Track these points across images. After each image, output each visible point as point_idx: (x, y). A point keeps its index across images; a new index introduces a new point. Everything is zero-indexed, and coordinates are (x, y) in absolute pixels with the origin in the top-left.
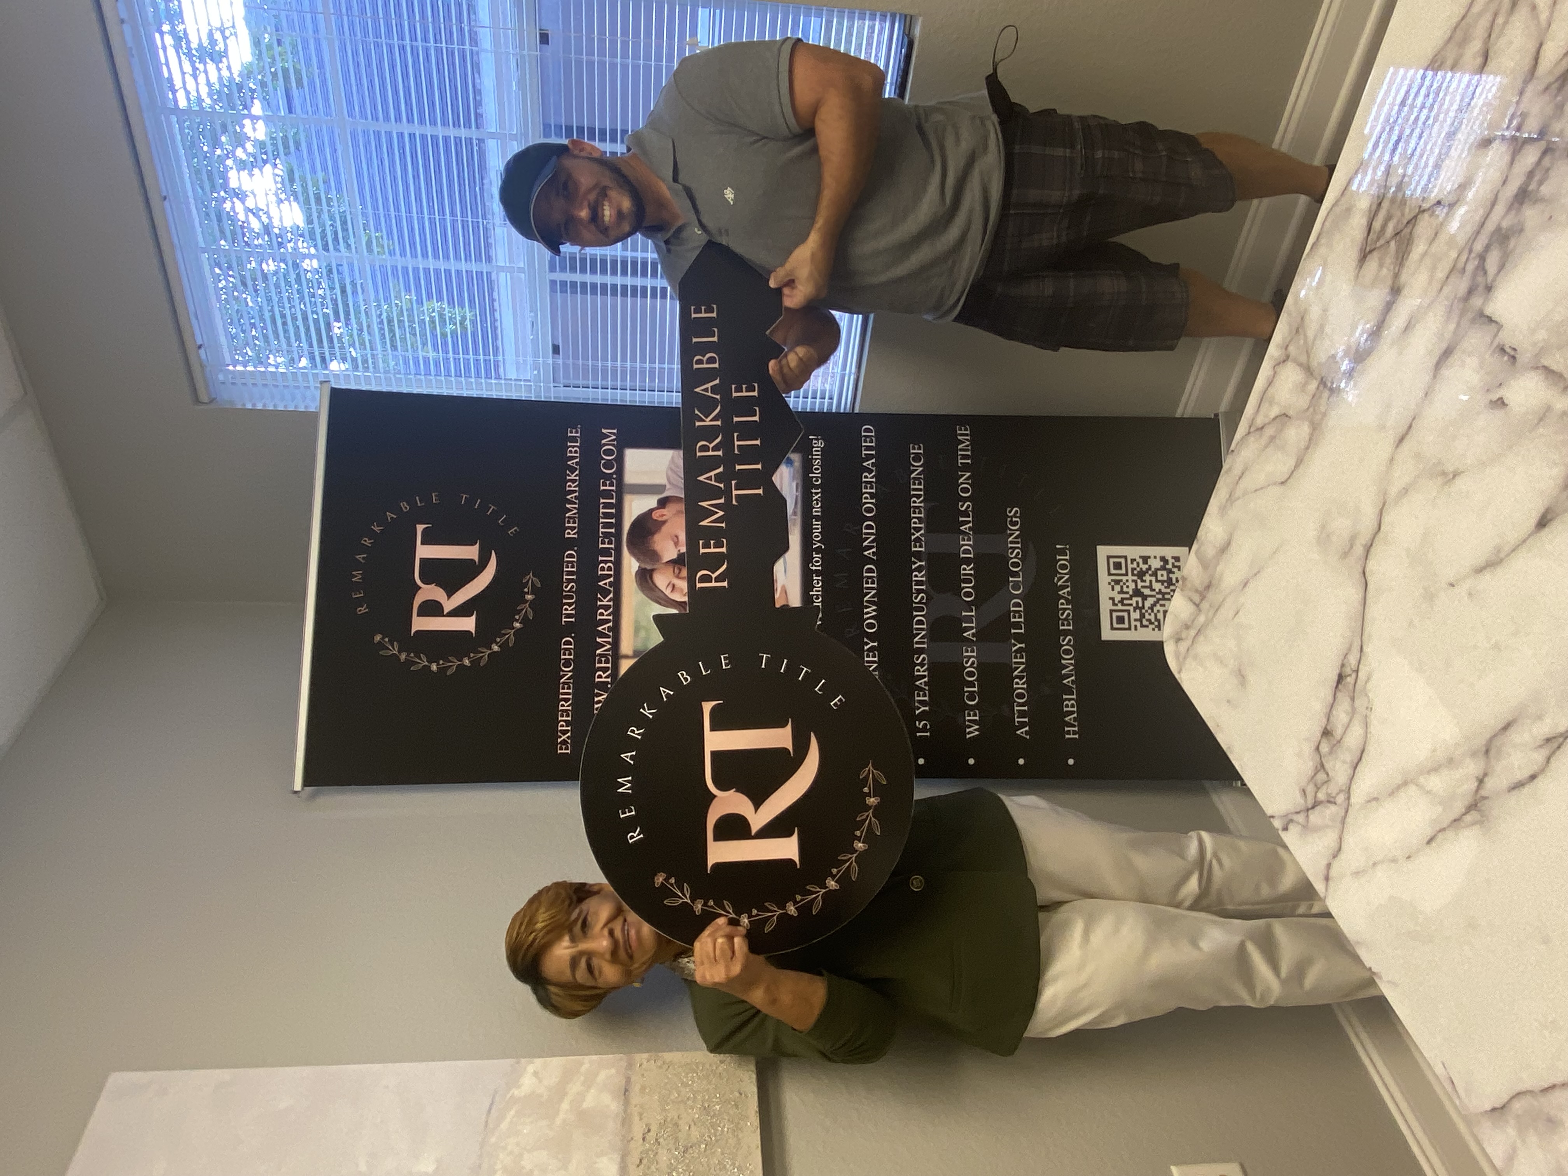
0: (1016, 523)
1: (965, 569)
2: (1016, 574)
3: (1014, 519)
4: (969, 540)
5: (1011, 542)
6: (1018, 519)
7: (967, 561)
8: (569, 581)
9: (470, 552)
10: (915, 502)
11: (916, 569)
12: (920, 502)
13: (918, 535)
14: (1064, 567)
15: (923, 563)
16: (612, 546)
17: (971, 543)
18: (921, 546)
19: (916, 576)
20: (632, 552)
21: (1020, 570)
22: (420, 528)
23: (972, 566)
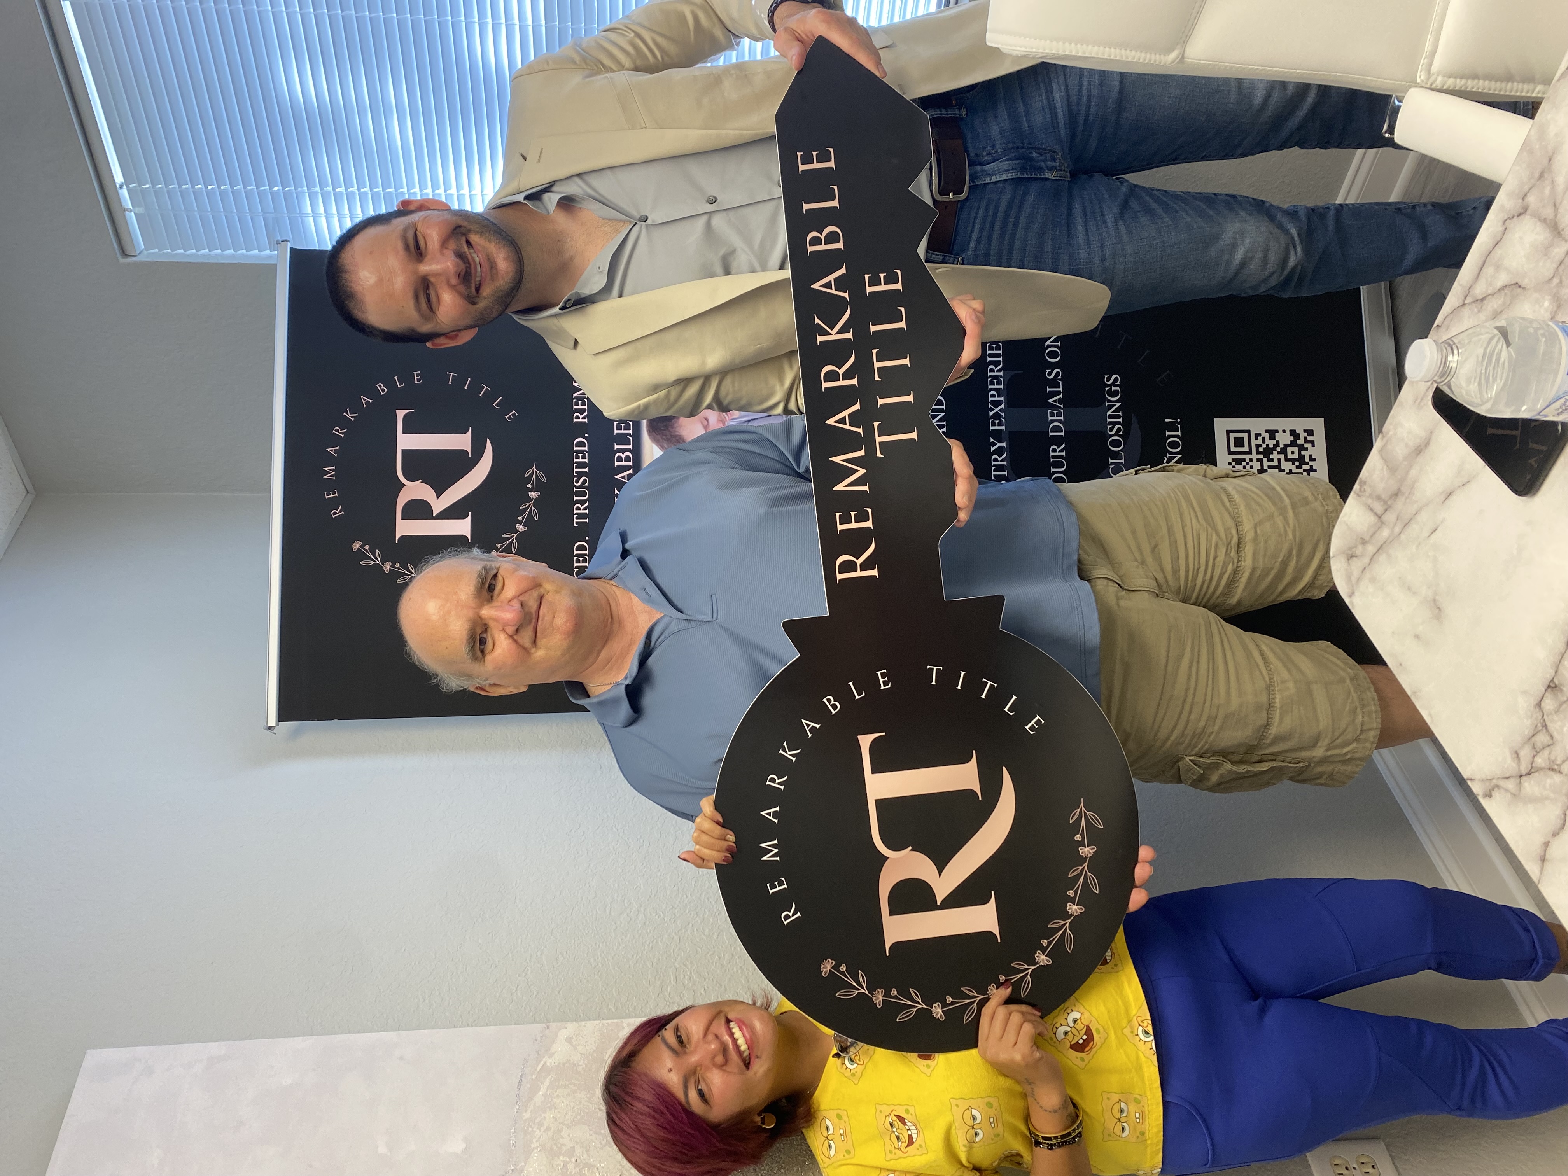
0: (1115, 394)
1: (1054, 450)
2: (1116, 455)
3: (1113, 388)
4: (1059, 415)
5: (1111, 417)
6: (1118, 388)
7: (1057, 441)
8: (580, 475)
9: (462, 442)
10: (992, 370)
11: (995, 452)
12: (999, 371)
13: (996, 410)
14: (1174, 445)
15: (1004, 444)
16: (630, 432)
17: (1062, 418)
18: (1000, 424)
19: (996, 460)
20: (655, 440)
21: (1121, 450)
22: (401, 414)
23: (1064, 446)
